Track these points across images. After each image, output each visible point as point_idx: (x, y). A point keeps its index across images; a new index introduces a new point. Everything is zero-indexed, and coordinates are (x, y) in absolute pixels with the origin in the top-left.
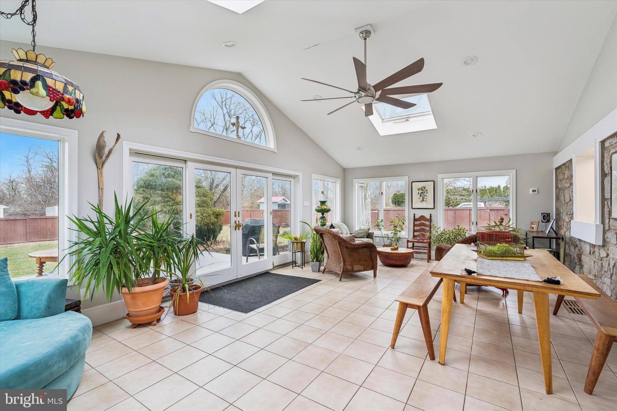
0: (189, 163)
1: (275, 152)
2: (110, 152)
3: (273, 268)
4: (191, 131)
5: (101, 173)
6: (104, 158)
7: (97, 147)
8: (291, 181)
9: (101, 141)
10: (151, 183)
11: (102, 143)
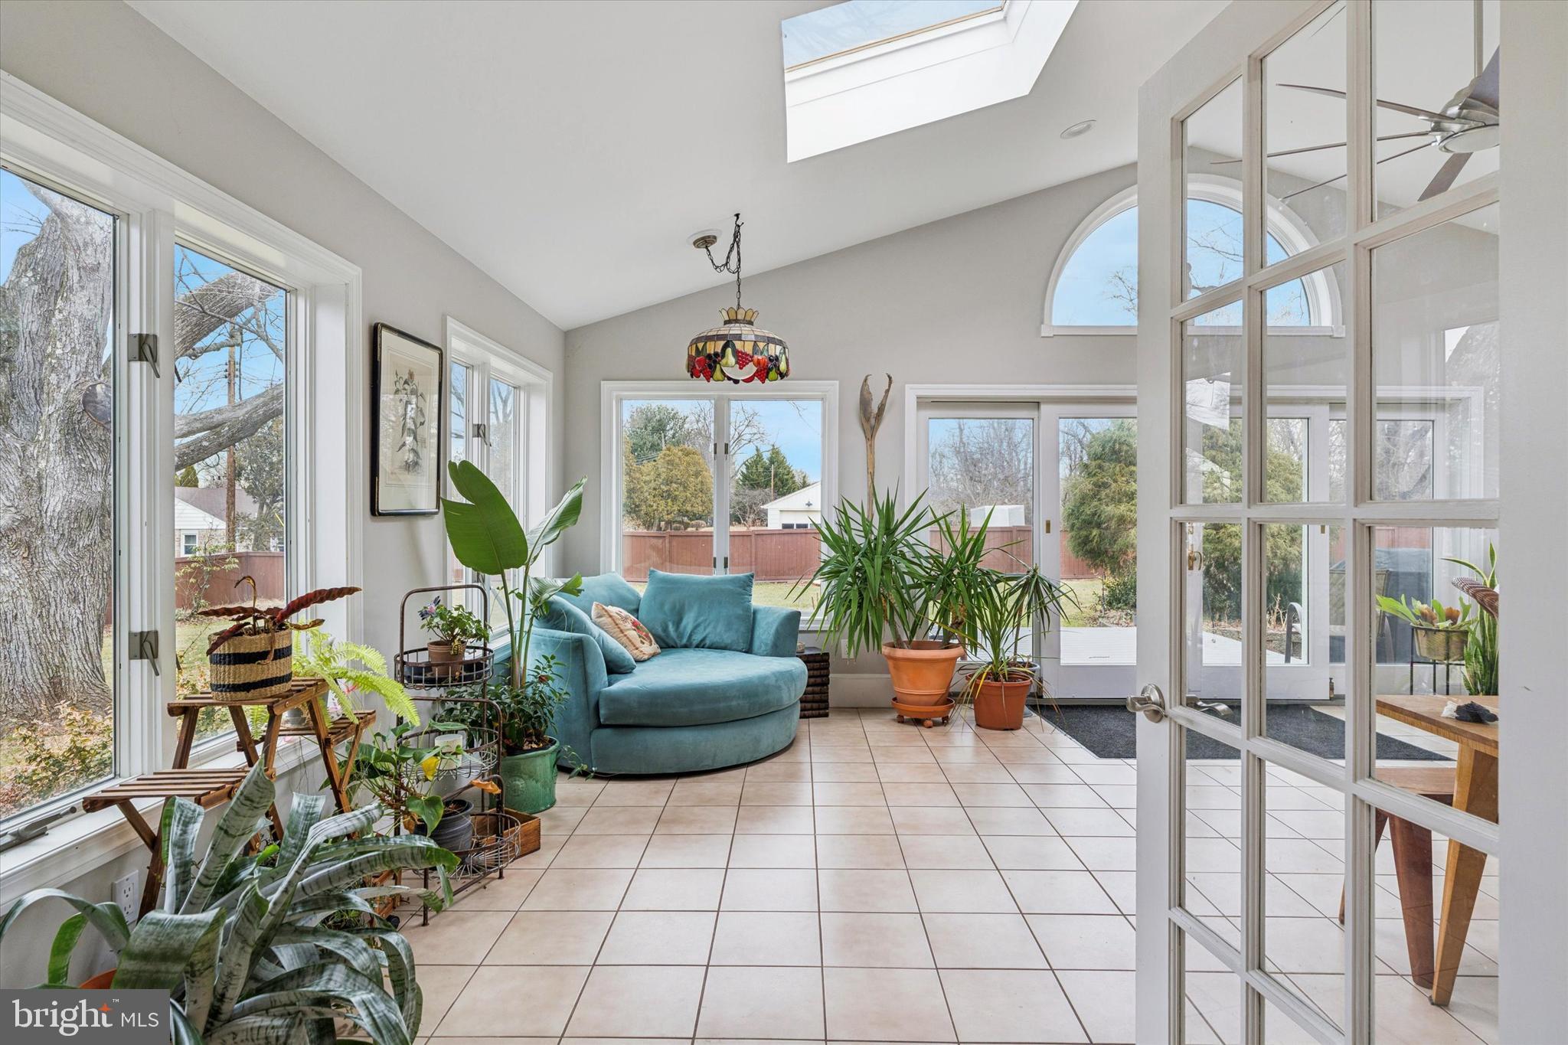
0: (1043, 407)
1: (1335, 336)
2: (881, 409)
3: (1331, 699)
4: (1043, 335)
5: (871, 446)
6: (873, 421)
7: (861, 402)
8: (1433, 421)
9: (865, 393)
10: (1117, 446)
11: (867, 396)
